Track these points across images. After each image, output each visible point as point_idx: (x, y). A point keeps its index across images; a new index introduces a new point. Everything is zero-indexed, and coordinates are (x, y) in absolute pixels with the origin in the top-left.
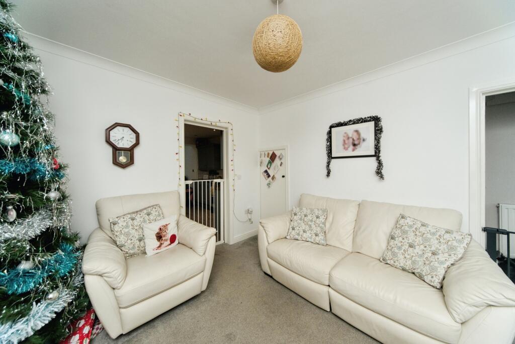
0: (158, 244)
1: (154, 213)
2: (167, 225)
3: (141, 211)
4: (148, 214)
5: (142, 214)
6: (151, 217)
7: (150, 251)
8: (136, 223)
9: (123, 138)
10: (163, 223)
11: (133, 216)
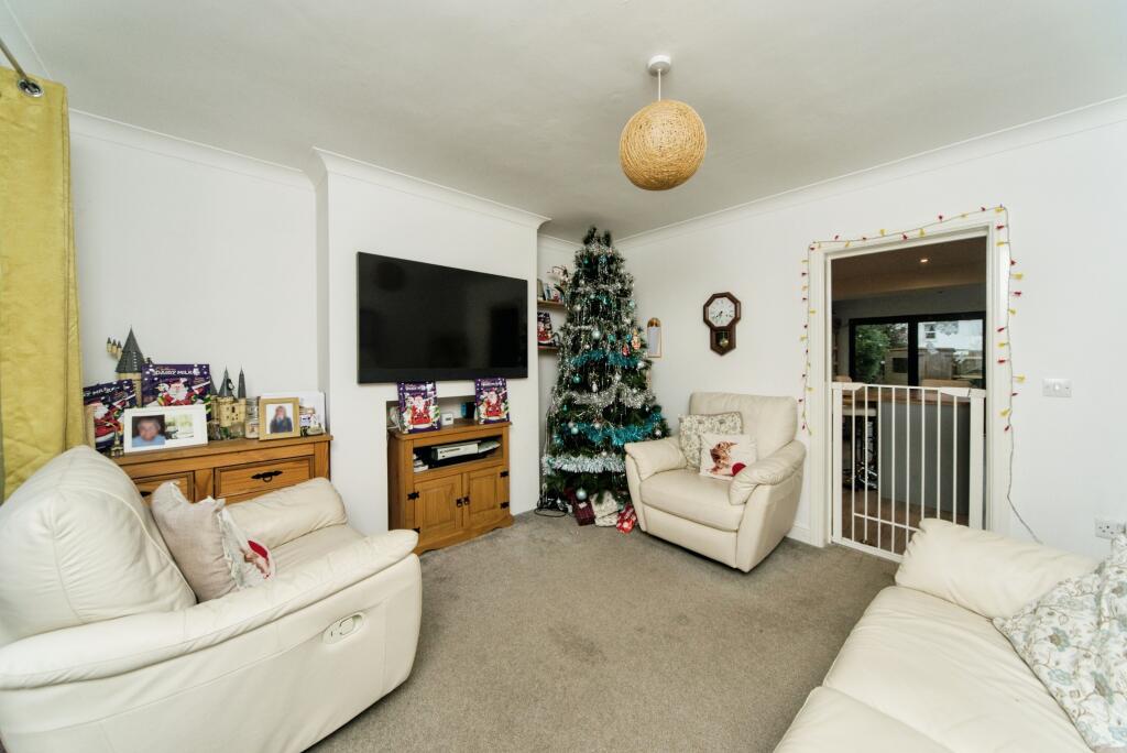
0: (713, 465)
1: (729, 423)
2: (732, 444)
3: (716, 415)
4: (721, 422)
5: (715, 419)
6: (723, 427)
7: (703, 473)
8: (701, 427)
9: (722, 313)
10: (729, 439)
11: (704, 418)
